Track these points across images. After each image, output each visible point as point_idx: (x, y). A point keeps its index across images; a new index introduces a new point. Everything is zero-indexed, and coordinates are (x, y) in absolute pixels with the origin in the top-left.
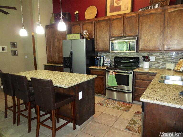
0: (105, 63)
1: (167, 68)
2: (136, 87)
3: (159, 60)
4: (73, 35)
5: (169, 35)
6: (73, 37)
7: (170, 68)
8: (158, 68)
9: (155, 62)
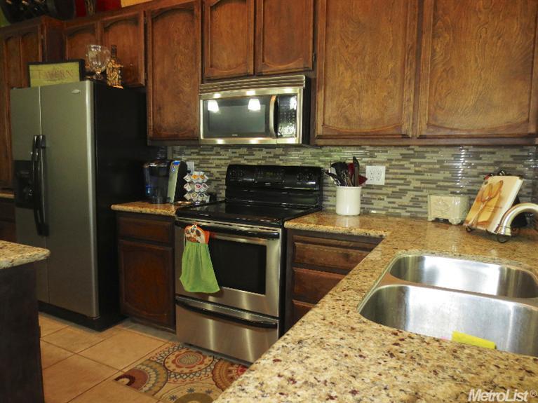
0: (188, 187)
1: (431, 218)
2: (296, 302)
3: (402, 182)
4: (54, 69)
5: (440, 66)
6: (53, 75)
7: (445, 217)
8: (399, 216)
9: (384, 191)
